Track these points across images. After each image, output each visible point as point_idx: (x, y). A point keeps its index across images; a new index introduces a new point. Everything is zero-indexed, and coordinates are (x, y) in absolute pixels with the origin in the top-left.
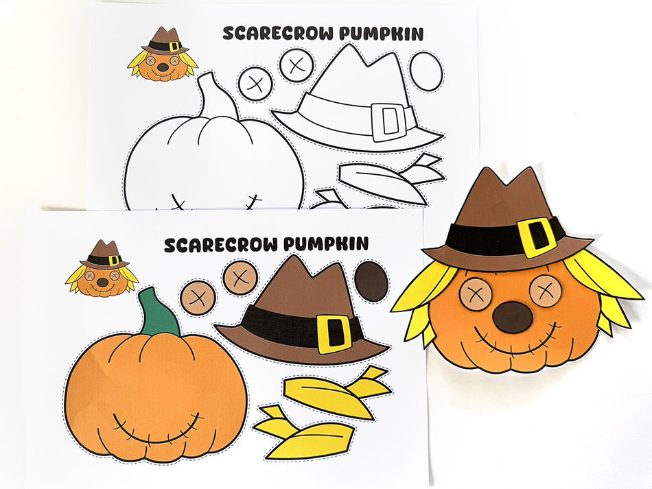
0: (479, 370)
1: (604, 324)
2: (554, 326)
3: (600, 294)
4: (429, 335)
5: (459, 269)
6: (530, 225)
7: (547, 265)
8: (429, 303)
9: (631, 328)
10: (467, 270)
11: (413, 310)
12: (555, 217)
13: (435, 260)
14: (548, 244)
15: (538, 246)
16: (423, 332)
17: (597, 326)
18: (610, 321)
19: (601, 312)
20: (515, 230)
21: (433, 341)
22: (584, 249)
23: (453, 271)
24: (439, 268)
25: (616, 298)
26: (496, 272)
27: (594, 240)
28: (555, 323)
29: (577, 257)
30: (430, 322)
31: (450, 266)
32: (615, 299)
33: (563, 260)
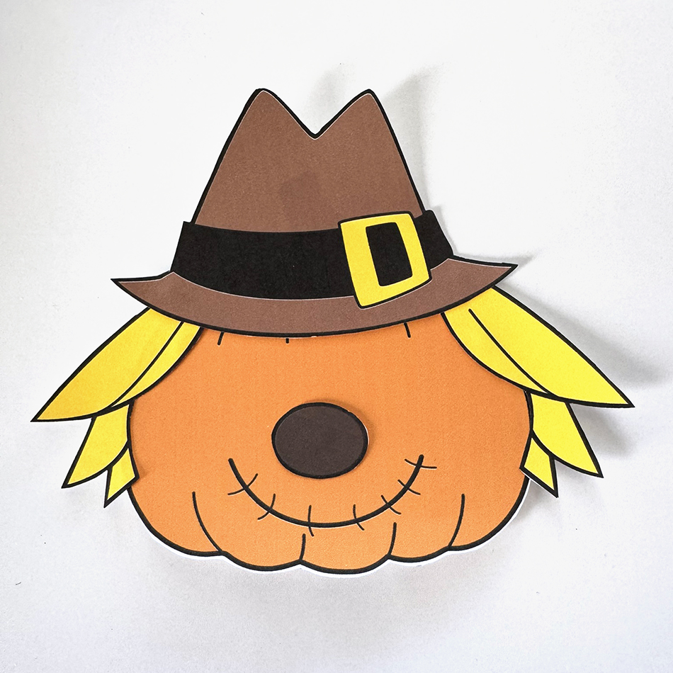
0: (223, 558)
1: (538, 464)
2: (419, 465)
3: (528, 392)
4: (123, 473)
5: (203, 328)
6: (371, 231)
7: (405, 322)
8: (131, 403)
9: (600, 475)
10: (223, 331)
11: (93, 417)
12: (431, 212)
13: (150, 306)
14: (410, 275)
15: (385, 279)
16: (109, 468)
17: (522, 468)
18: (553, 458)
19: (532, 435)
20: (334, 240)
21: (128, 487)
22: (493, 286)
23: (190, 331)
24: (157, 326)
25: (568, 402)
26: (287, 336)
27: (514, 267)
28: (421, 458)
29: (473, 304)
30: (128, 445)
31: (183, 320)
32: (563, 404)
33: (441, 311)
